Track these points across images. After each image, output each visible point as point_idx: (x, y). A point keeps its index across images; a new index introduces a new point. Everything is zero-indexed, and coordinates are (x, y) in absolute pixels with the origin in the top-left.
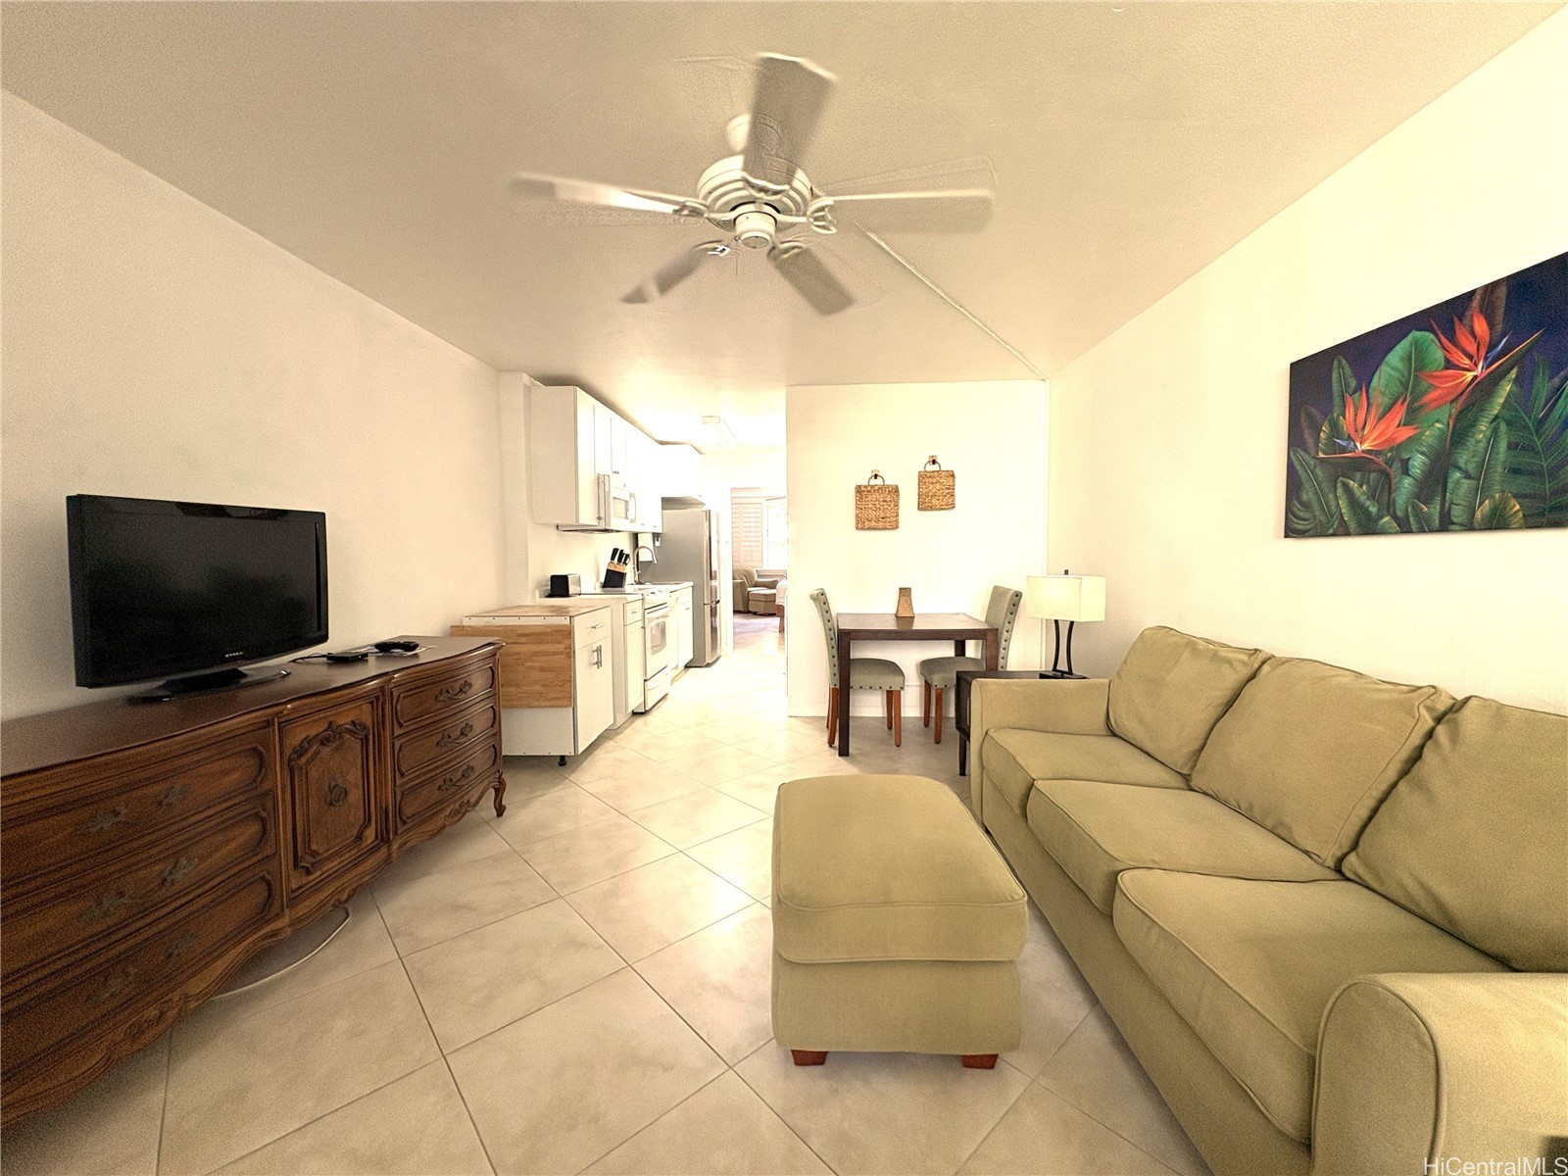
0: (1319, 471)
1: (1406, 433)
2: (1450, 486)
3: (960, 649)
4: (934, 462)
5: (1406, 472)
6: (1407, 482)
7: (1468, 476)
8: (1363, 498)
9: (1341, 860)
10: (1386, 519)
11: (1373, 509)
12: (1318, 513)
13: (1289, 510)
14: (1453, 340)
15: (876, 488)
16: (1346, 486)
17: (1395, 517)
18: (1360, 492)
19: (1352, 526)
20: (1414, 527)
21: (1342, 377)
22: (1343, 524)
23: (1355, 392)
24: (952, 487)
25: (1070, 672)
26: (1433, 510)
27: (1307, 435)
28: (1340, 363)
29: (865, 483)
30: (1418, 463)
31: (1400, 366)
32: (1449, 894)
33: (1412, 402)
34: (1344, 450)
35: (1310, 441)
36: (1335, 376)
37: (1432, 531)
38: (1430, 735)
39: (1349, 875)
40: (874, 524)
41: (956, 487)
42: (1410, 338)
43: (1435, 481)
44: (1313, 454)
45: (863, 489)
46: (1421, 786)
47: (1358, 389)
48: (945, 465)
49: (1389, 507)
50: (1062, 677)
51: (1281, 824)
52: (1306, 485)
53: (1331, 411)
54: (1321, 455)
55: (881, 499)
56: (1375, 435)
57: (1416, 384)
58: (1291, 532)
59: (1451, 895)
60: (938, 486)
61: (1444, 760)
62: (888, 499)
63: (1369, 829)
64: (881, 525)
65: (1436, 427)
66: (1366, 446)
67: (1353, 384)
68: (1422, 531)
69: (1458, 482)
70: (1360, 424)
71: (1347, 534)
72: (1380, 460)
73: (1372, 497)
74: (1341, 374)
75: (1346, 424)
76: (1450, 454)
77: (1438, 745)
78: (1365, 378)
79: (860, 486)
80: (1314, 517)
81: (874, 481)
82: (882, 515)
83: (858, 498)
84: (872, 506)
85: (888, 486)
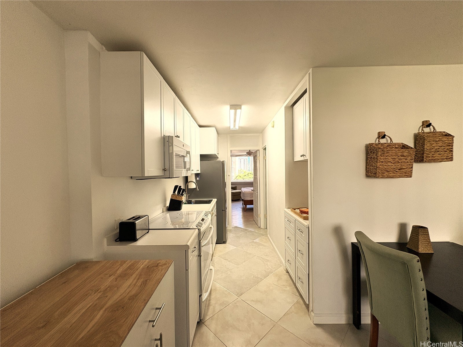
4: (429, 125)
24: (450, 145)
41: (453, 144)
48: (439, 127)
60: (438, 144)
81: (383, 141)
82: (399, 166)
83: (380, 153)
84: (391, 160)
85: (395, 144)
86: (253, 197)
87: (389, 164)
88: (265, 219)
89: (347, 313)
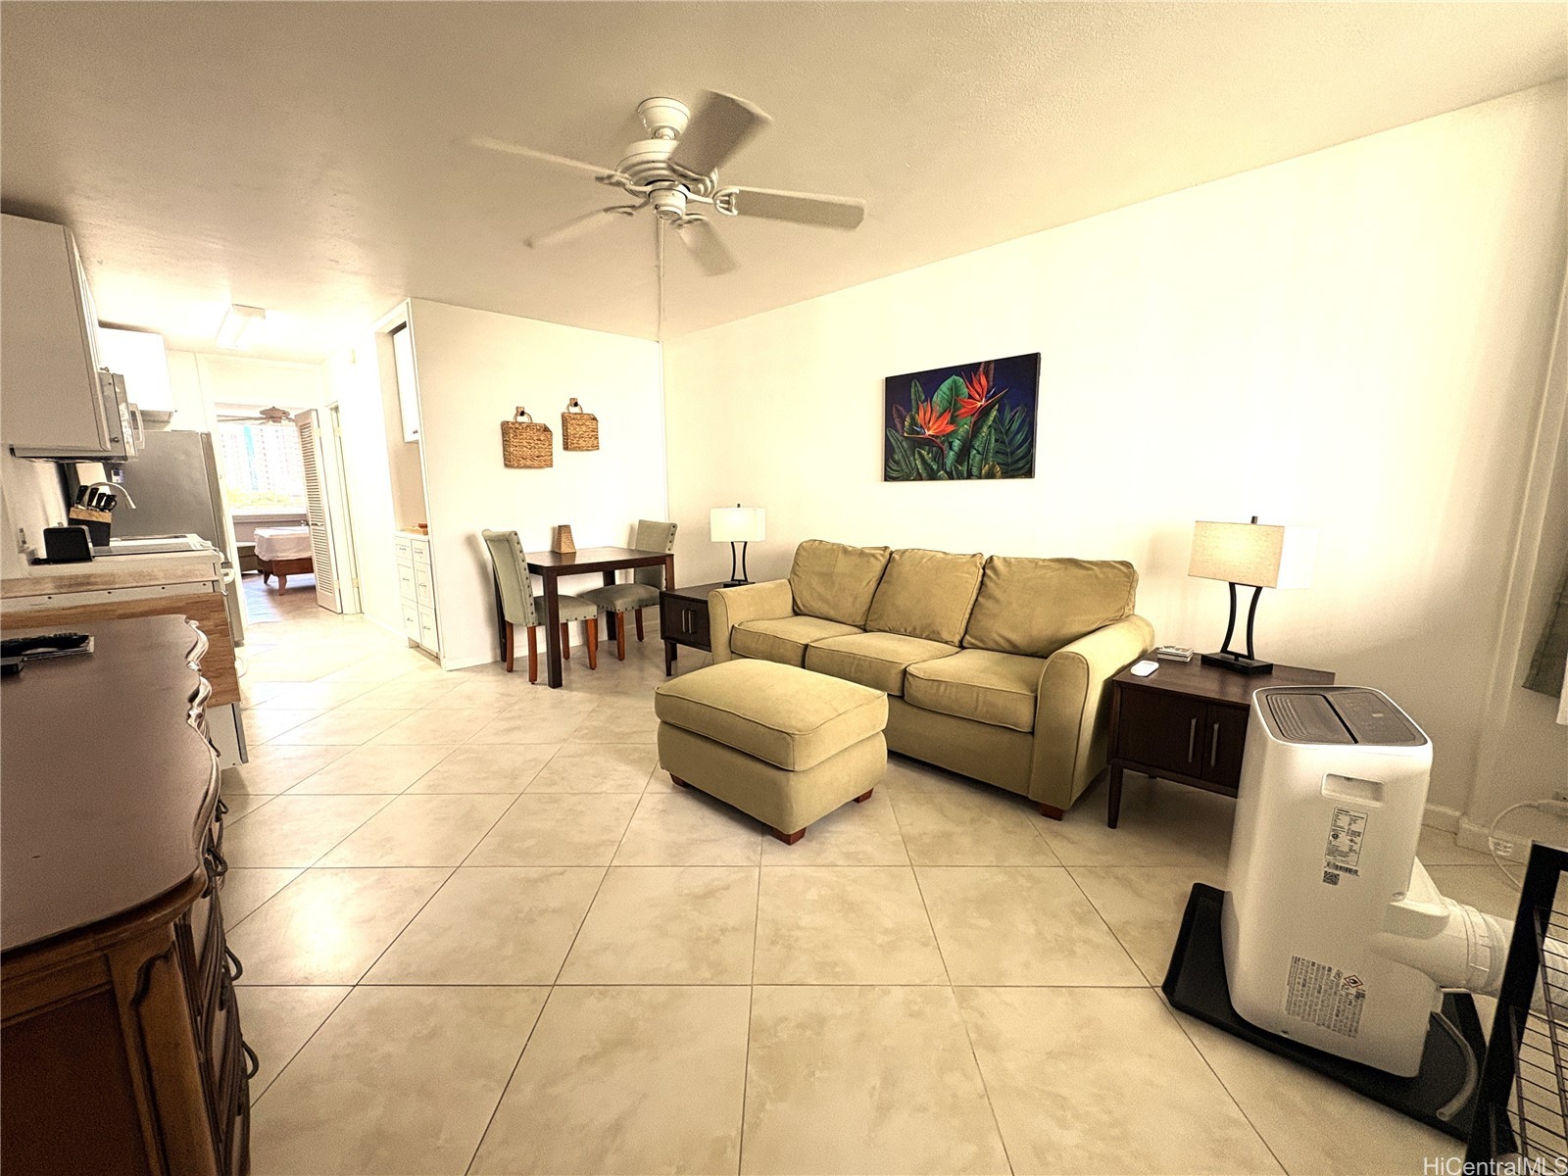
0: (904, 443)
1: (951, 428)
2: (972, 457)
3: (609, 579)
4: (576, 405)
5: (951, 448)
6: (952, 453)
7: (979, 453)
8: (929, 461)
9: (961, 642)
10: (942, 472)
11: (935, 467)
12: (904, 467)
13: (886, 465)
14: (971, 383)
15: (525, 425)
16: (920, 453)
17: (946, 472)
18: (928, 457)
19: (924, 475)
20: (955, 476)
21: (917, 391)
22: (919, 474)
23: (924, 402)
24: (595, 430)
25: (746, 580)
26: (964, 469)
27: (897, 421)
28: (916, 385)
29: (511, 419)
30: (957, 444)
31: (948, 393)
32: (1014, 637)
33: (954, 412)
34: (918, 433)
35: (899, 426)
36: (913, 390)
37: (963, 479)
38: (984, 574)
39: (968, 646)
40: (529, 463)
41: (599, 430)
42: (951, 378)
43: (963, 454)
44: (901, 431)
45: (511, 425)
46: (990, 597)
47: (926, 400)
48: (587, 408)
49: (943, 466)
50: (740, 585)
51: (934, 632)
52: (896, 449)
53: (911, 411)
54: (905, 435)
55: (535, 438)
56: (936, 426)
57: (955, 404)
58: (888, 478)
59: (1015, 637)
60: (584, 428)
61: (995, 583)
62: (542, 438)
63: (972, 621)
64: (536, 463)
65: (965, 428)
66: (931, 433)
67: (923, 397)
68: (959, 479)
69: (974, 456)
70: (927, 421)
71: (921, 479)
72: (938, 441)
73: (934, 459)
74: (916, 389)
75: (919, 419)
76: (971, 441)
77: (989, 577)
78: (929, 396)
79: (508, 422)
80: (903, 470)
81: (520, 419)
82: (537, 454)
83: (512, 435)
84: (526, 444)
85: (536, 425)
86: (308, 548)
87: (525, 449)
88: (356, 589)
89: (494, 649)
